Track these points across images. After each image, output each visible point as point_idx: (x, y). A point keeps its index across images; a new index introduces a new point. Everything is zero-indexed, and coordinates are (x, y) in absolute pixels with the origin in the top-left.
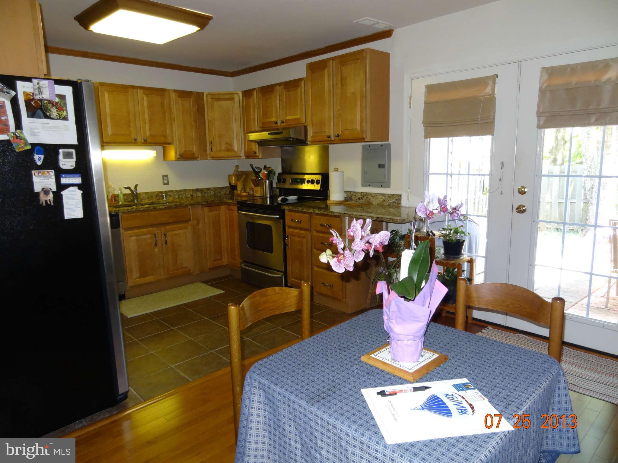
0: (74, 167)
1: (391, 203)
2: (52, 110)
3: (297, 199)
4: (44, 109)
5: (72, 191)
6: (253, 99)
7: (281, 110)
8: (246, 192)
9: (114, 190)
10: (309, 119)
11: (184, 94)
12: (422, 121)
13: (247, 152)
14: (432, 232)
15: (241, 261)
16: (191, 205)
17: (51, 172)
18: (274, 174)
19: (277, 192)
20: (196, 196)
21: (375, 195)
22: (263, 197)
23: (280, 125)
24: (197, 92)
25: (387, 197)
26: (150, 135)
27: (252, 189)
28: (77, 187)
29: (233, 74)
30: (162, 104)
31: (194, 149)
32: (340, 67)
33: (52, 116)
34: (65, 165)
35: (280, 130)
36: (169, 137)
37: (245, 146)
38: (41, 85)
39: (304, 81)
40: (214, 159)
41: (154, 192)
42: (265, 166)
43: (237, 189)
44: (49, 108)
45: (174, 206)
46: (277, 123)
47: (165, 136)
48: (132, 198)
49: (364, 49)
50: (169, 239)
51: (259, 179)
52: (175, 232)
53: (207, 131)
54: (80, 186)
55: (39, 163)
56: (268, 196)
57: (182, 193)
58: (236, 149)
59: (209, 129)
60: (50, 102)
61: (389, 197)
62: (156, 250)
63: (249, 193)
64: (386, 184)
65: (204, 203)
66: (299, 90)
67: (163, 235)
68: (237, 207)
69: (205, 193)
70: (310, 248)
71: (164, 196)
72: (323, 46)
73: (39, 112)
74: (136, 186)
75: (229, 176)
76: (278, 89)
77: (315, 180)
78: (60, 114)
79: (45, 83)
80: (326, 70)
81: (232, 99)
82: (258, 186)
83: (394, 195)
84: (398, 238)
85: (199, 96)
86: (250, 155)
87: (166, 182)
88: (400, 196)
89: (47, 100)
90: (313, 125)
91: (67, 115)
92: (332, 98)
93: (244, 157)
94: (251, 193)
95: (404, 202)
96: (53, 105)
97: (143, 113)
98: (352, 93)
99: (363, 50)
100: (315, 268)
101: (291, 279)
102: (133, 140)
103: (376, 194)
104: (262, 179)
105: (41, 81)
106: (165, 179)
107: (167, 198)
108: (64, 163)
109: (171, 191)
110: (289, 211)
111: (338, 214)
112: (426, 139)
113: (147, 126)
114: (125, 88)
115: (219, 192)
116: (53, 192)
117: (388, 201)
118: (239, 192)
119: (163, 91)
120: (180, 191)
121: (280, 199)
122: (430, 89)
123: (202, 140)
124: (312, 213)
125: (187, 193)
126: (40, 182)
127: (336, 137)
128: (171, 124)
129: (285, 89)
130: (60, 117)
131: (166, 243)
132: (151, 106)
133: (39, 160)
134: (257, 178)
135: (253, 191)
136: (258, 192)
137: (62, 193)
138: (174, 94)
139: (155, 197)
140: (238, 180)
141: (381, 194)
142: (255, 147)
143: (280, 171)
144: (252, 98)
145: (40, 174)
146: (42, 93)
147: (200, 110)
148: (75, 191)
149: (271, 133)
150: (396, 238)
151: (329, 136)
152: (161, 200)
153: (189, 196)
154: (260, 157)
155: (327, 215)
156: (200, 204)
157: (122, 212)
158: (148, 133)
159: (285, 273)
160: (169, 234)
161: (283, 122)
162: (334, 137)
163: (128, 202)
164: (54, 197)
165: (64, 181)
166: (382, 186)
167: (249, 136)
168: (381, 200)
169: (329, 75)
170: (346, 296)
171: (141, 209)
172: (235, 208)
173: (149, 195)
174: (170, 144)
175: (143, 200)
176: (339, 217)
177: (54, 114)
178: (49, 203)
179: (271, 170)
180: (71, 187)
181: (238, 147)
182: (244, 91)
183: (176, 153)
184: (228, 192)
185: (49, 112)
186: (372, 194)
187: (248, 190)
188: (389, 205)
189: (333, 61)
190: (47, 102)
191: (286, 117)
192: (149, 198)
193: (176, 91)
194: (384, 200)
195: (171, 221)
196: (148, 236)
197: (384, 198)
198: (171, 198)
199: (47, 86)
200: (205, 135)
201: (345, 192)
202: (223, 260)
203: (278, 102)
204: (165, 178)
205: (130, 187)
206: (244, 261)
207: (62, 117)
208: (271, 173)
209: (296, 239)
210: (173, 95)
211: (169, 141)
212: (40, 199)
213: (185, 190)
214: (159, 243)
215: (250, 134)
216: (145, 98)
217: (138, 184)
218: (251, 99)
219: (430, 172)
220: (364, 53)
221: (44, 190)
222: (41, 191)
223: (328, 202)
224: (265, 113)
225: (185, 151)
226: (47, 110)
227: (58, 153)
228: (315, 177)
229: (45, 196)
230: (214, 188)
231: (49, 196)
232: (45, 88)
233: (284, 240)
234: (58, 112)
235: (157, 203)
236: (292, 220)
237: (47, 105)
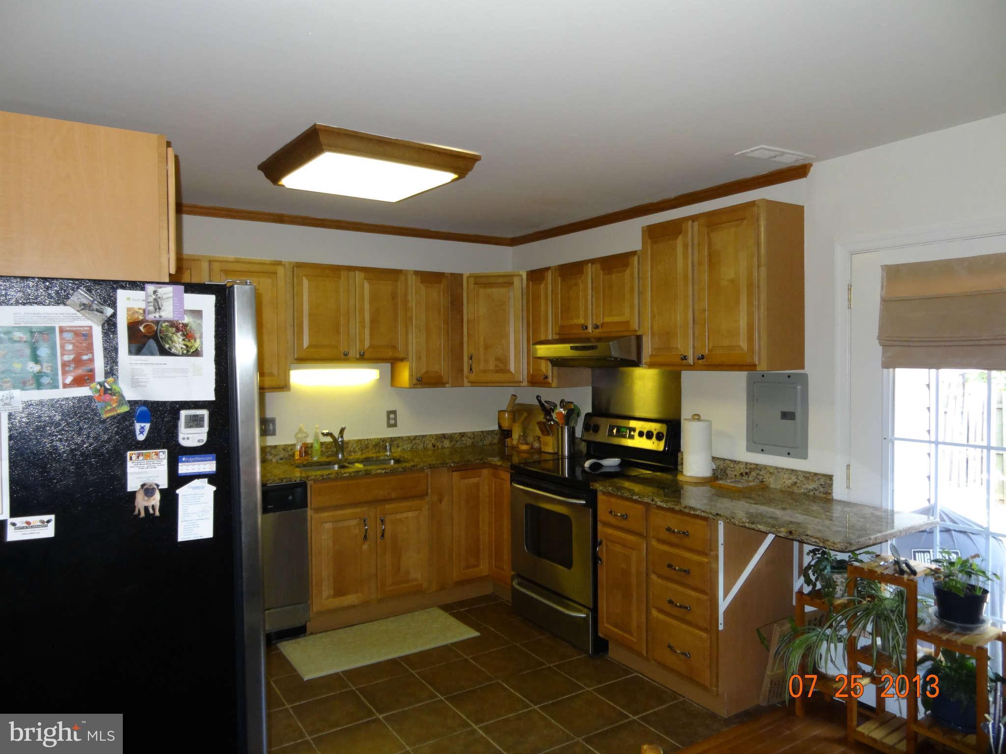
0: (204, 443)
1: (810, 490)
2: (175, 338)
3: (620, 465)
4: (161, 337)
5: (197, 488)
6: (546, 285)
7: (594, 307)
8: (527, 444)
9: (306, 437)
10: (647, 324)
11: (429, 278)
12: (877, 334)
13: (532, 375)
14: (908, 565)
15: (512, 573)
16: (430, 468)
17: (161, 453)
18: (578, 415)
19: (583, 447)
20: (442, 446)
21: (776, 471)
22: (557, 456)
23: (593, 331)
24: (452, 274)
25: (801, 478)
26: (371, 346)
27: (539, 438)
28: (206, 480)
29: (514, 242)
30: (394, 296)
31: (442, 367)
32: (708, 233)
33: (173, 351)
34: (188, 438)
35: (591, 342)
36: (400, 347)
37: (528, 363)
38: (159, 295)
39: (639, 257)
40: (475, 384)
41: (370, 440)
42: (562, 401)
43: (511, 436)
44: (171, 335)
45: (402, 470)
46: (586, 328)
47: (394, 347)
48: (335, 449)
49: (755, 201)
50: (388, 528)
51: (551, 424)
52: (398, 516)
53: (465, 339)
54: (212, 478)
55: (141, 438)
56: (566, 453)
57: (417, 441)
58: (512, 369)
59: (468, 334)
60: (173, 324)
61: (807, 478)
62: (365, 547)
63: (532, 445)
64: (799, 449)
65: (452, 465)
66: (628, 271)
67: (379, 522)
68: (510, 474)
69: (457, 441)
70: (645, 572)
71: (388, 448)
72: (672, 195)
73: (152, 343)
74: (342, 431)
75: (500, 412)
76: (589, 270)
77: (655, 433)
78: (189, 344)
79: (167, 291)
80: (680, 238)
81: (510, 284)
82: (548, 434)
83: (816, 474)
84: (829, 568)
85: (456, 279)
86: (537, 380)
87: (392, 422)
88: (830, 477)
89: (168, 321)
90: (653, 334)
91: (201, 347)
92: (690, 288)
93: (525, 383)
94: (536, 445)
95: (839, 492)
96: (178, 330)
97: (362, 310)
98: (732, 281)
99: (752, 204)
100: (655, 613)
101: (606, 625)
102: (343, 355)
103: (777, 468)
104: (556, 422)
105: (160, 288)
106: (392, 418)
107: (393, 450)
108: (186, 436)
109: (399, 437)
110: (604, 493)
111: (703, 514)
112: (885, 370)
113: (367, 331)
114: (335, 270)
115: (481, 440)
116: (162, 491)
117: (805, 486)
118: (515, 442)
119: (395, 274)
120: (415, 437)
121: (587, 464)
122: (893, 273)
123: (456, 354)
124: (651, 504)
125: (427, 442)
126: (139, 473)
127: (699, 359)
128: (406, 327)
129: (603, 269)
130: (188, 351)
131: (383, 536)
132: (374, 298)
133: (141, 433)
134: (549, 420)
135: (540, 442)
136: (549, 445)
137: (178, 491)
138: (414, 277)
139: (372, 449)
140: (514, 420)
141: (787, 470)
142: (546, 368)
143: (590, 410)
144: (544, 282)
145: (141, 458)
146: (160, 309)
147: (456, 304)
148: (203, 487)
149: (574, 347)
150: (825, 568)
151: (685, 357)
152: (382, 454)
153: (430, 446)
154: (554, 385)
155: (681, 512)
156: (446, 466)
157: (314, 480)
158: (367, 343)
159: (595, 610)
160: (388, 519)
161: (596, 327)
162: (694, 360)
163: (328, 457)
164: (161, 501)
165: (185, 468)
166: (789, 454)
167: (536, 350)
168: (789, 482)
169: (685, 246)
170: (717, 681)
171: (344, 475)
172: (506, 476)
173: (364, 445)
174: (402, 360)
175: (353, 454)
176: (705, 519)
177: (177, 345)
178: (151, 511)
179: (573, 407)
180: (196, 480)
181: (517, 365)
182: (531, 271)
183: (411, 375)
184: (496, 441)
185: (168, 343)
186: (769, 469)
187: (530, 439)
188: (805, 494)
189: (693, 222)
190: (167, 324)
191: (603, 319)
192: (362, 450)
193: (417, 273)
194: (796, 483)
195: (393, 495)
196: (354, 522)
197: (794, 479)
198: (399, 449)
199: (171, 295)
200: (462, 344)
201: (714, 458)
202: (481, 568)
203: (590, 291)
204: (392, 416)
205: (331, 434)
206: (519, 576)
207: (192, 351)
208: (572, 412)
209: (618, 549)
210: (412, 280)
211: (402, 356)
212: (136, 504)
213: (423, 436)
214: (371, 534)
215: (538, 347)
216: (367, 286)
217: (345, 428)
218: (542, 286)
219: (896, 436)
220: (756, 209)
221: (145, 487)
222: (139, 490)
223: (680, 478)
224: (567, 309)
225: (426, 372)
226: (166, 338)
227: (177, 418)
228: (654, 427)
229: (146, 498)
230: (473, 433)
231: (152, 498)
232: (167, 300)
233: (594, 548)
234: (186, 343)
235: (374, 459)
236: (611, 512)
237: (167, 331)
